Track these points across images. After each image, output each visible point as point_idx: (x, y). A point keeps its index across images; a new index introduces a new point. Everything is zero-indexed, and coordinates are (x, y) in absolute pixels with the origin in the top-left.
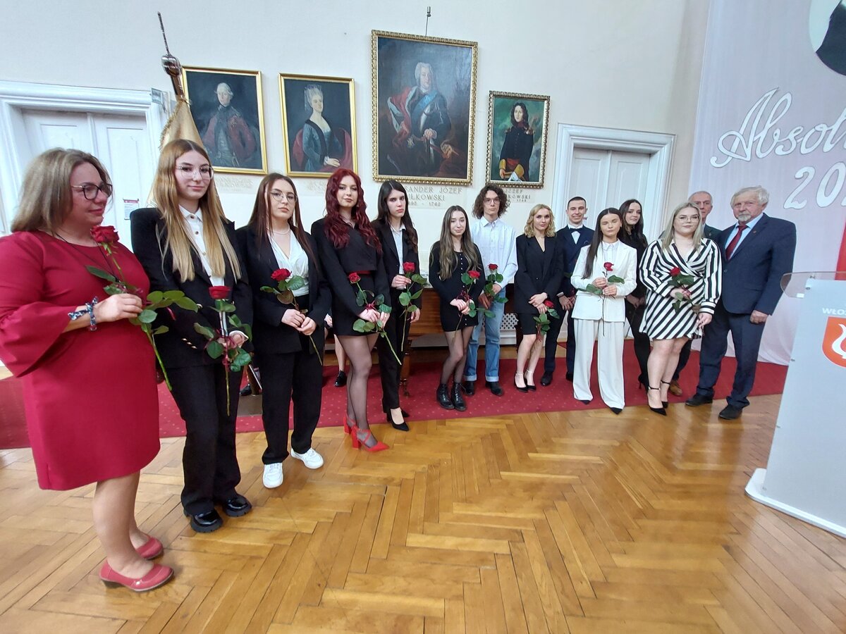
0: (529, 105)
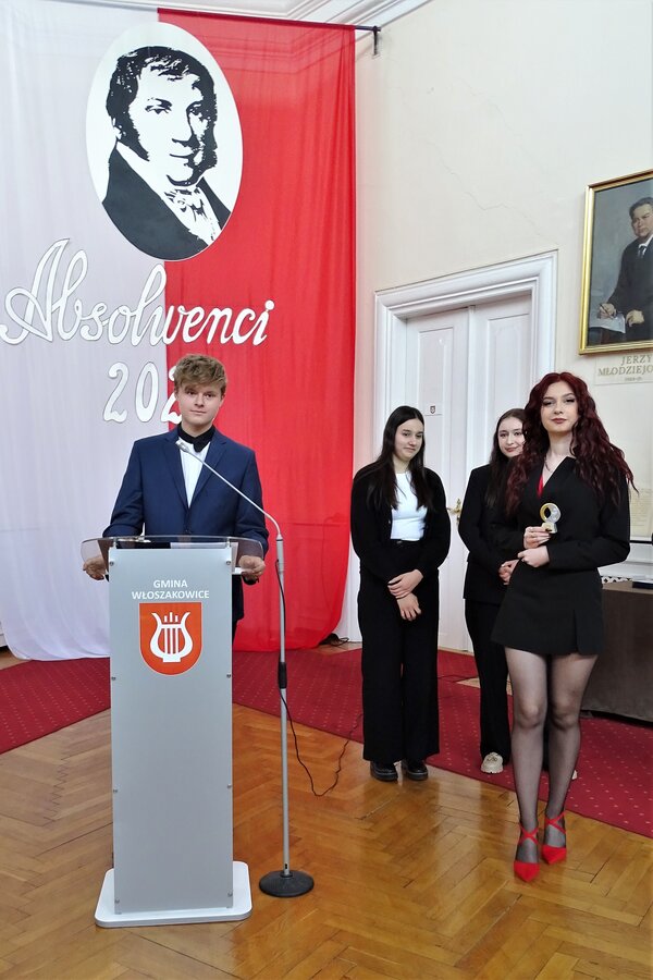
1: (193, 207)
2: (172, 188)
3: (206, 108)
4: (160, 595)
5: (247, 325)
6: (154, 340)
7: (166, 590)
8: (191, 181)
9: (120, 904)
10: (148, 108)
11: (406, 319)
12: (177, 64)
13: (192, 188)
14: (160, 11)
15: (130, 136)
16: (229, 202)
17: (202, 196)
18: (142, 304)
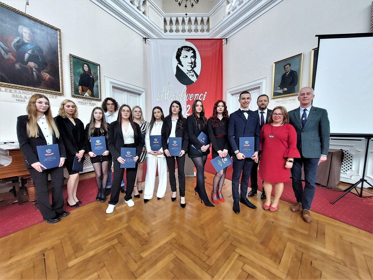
0: (91, 65)
1: (192, 75)
2: (188, 72)
3: (194, 56)
5: (202, 97)
6: (184, 100)
8: (191, 70)
10: (183, 57)
11: (232, 95)
12: (189, 49)
13: (192, 71)
14: (186, 39)
15: (180, 63)
16: (198, 74)
17: (193, 73)
18: (182, 94)
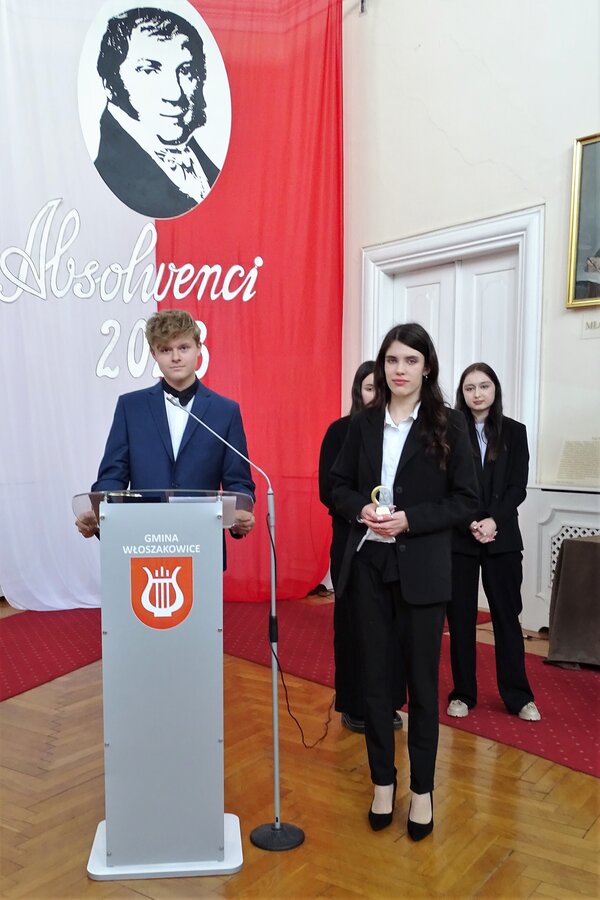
1: (183, 166)
2: (162, 147)
3: (196, 68)
4: (151, 549)
5: (237, 281)
6: (146, 297)
7: (157, 544)
8: (182, 140)
9: (112, 858)
10: (138, 69)
11: (393, 275)
12: (168, 24)
13: (181, 147)
15: (121, 97)
16: (218, 160)
17: (192, 154)
18: (134, 262)
